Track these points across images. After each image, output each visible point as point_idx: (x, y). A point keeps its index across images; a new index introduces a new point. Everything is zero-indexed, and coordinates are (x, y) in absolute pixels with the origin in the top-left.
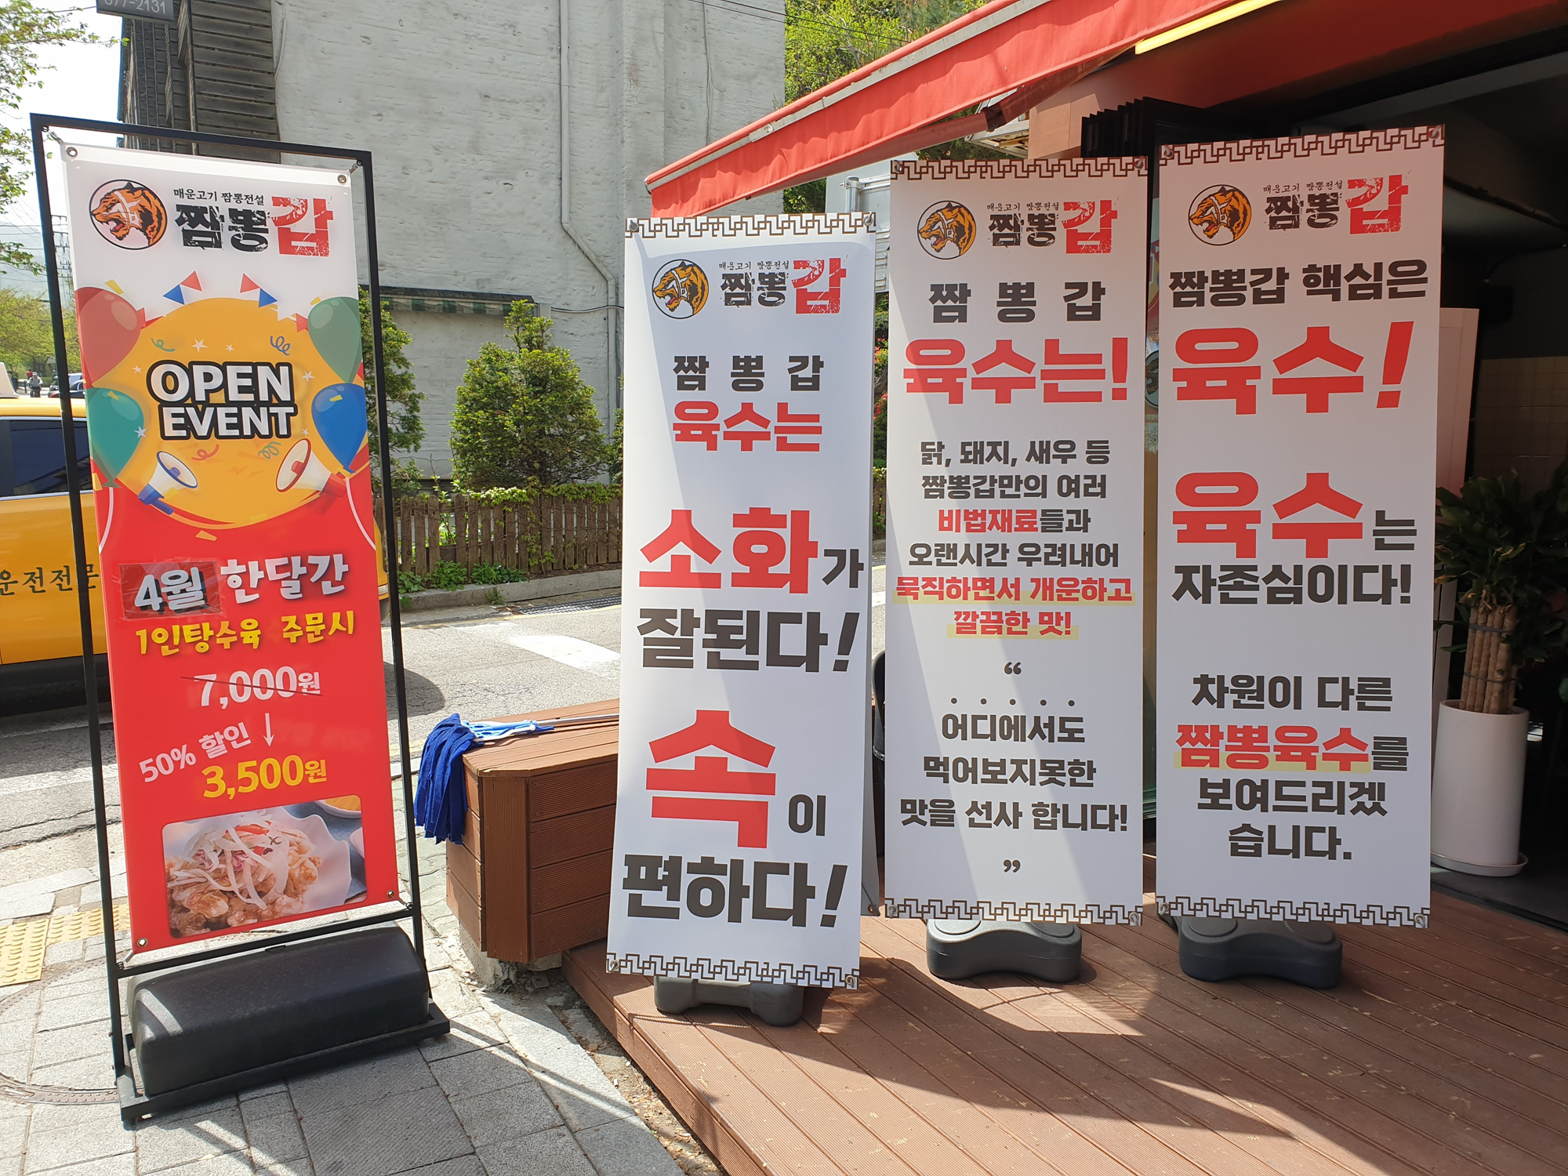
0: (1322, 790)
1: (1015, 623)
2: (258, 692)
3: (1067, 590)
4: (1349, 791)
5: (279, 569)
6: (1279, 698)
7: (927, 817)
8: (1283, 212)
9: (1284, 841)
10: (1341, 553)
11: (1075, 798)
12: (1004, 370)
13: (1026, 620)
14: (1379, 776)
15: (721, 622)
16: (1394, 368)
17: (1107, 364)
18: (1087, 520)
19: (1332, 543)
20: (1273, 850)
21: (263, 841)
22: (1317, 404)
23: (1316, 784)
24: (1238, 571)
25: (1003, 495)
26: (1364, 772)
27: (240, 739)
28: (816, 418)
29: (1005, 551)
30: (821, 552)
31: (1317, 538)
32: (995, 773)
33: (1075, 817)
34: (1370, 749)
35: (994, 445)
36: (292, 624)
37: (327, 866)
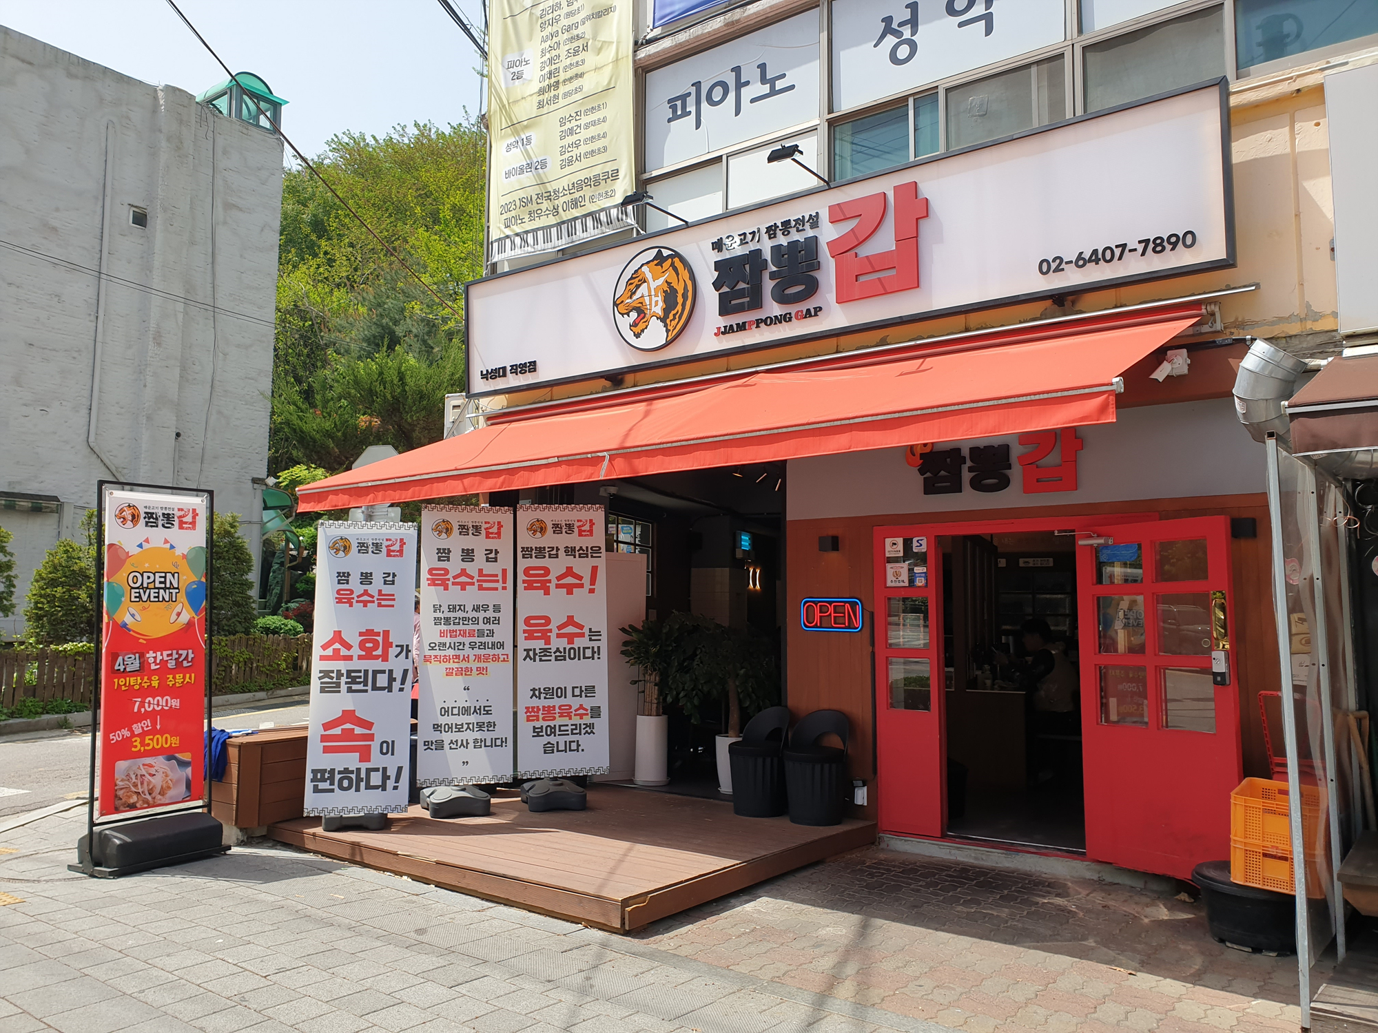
0: (574, 727)
1: (468, 671)
2: (156, 706)
3: (486, 658)
4: (583, 727)
5: (168, 655)
6: (559, 695)
7: (433, 747)
8: (557, 528)
9: (562, 747)
10: (579, 643)
11: (488, 736)
12: (463, 579)
13: (472, 670)
14: (592, 721)
15: (353, 674)
16: (593, 582)
17: (500, 578)
18: (493, 633)
19: (576, 639)
20: (558, 751)
21: (152, 771)
22: (570, 592)
23: (572, 725)
24: (545, 650)
25: (463, 624)
26: (587, 720)
27: (147, 726)
28: (393, 595)
29: (464, 644)
30: (394, 646)
31: (571, 638)
32: (459, 728)
33: (488, 743)
34: (589, 711)
35: (460, 606)
36: (171, 679)
37: (176, 783)
